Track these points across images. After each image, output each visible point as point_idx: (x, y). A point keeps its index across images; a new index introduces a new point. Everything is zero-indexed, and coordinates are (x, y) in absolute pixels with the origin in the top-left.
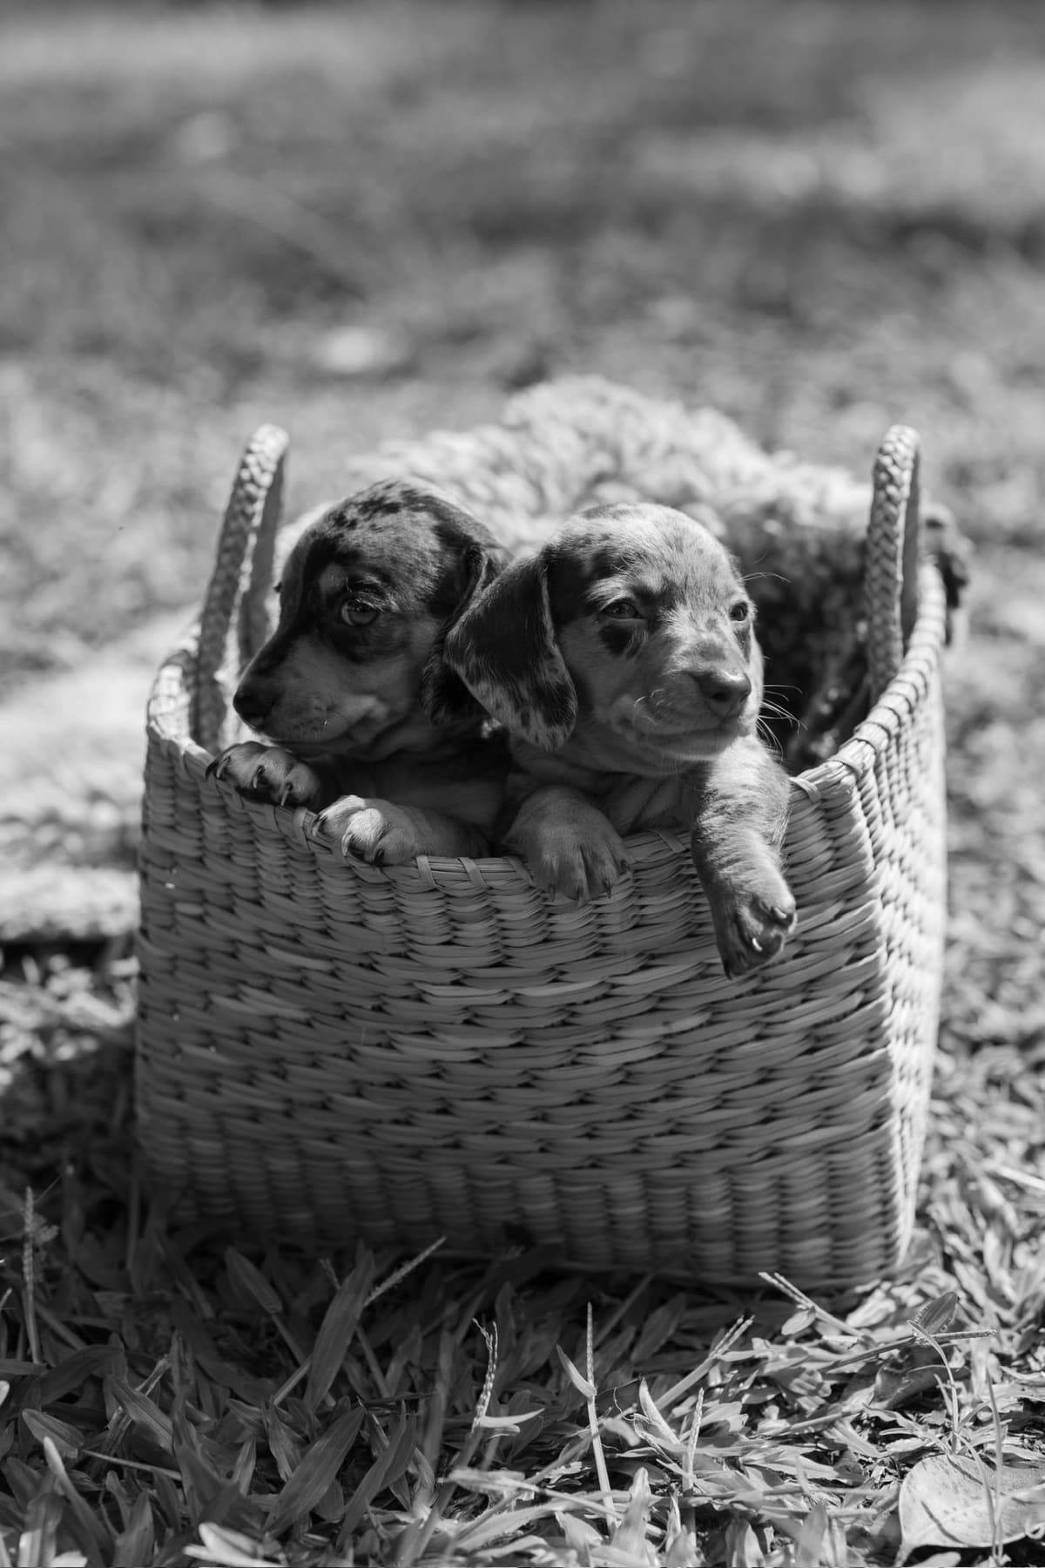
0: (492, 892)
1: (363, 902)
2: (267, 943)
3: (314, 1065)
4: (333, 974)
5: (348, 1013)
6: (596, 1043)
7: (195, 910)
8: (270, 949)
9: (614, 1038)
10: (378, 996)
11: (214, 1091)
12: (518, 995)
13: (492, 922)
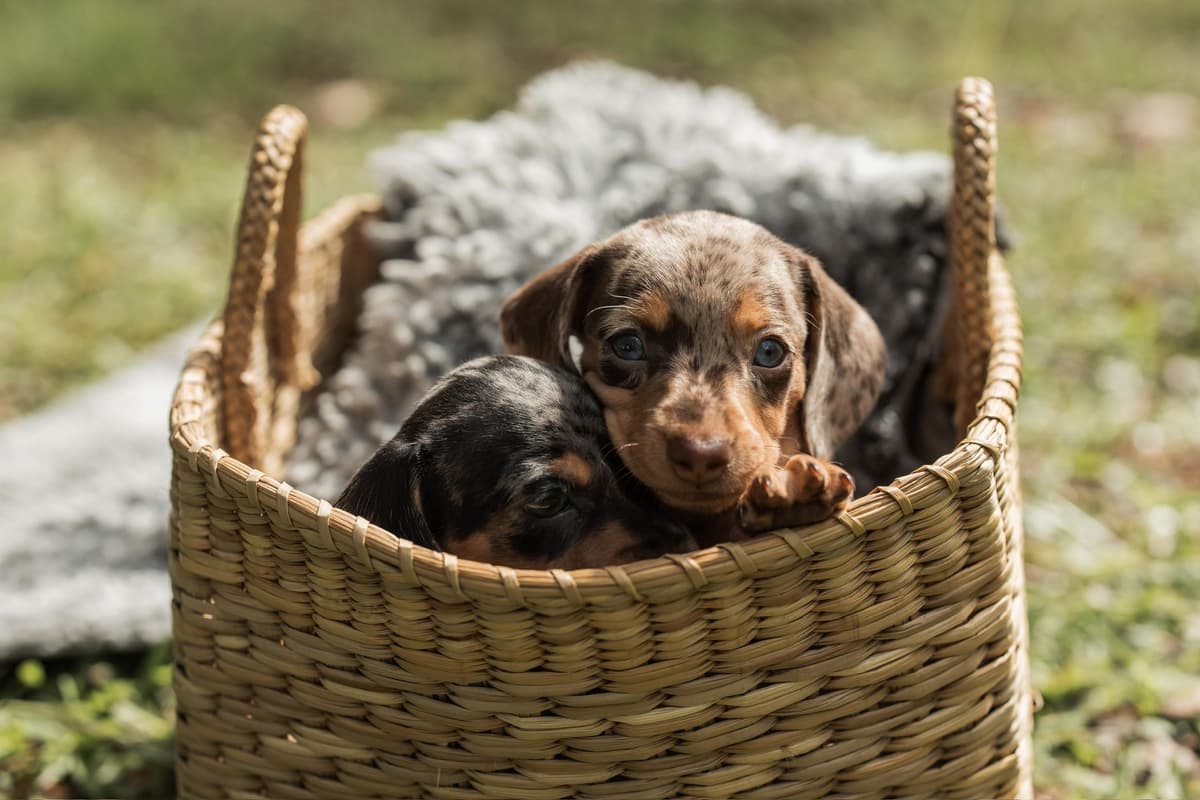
0: (591, 608)
1: (438, 627)
2: (324, 676)
4: (402, 708)
5: (419, 751)
6: (707, 771)
7: (238, 643)
8: (327, 683)
9: (725, 765)
10: (455, 731)
12: (617, 723)
13: (591, 642)
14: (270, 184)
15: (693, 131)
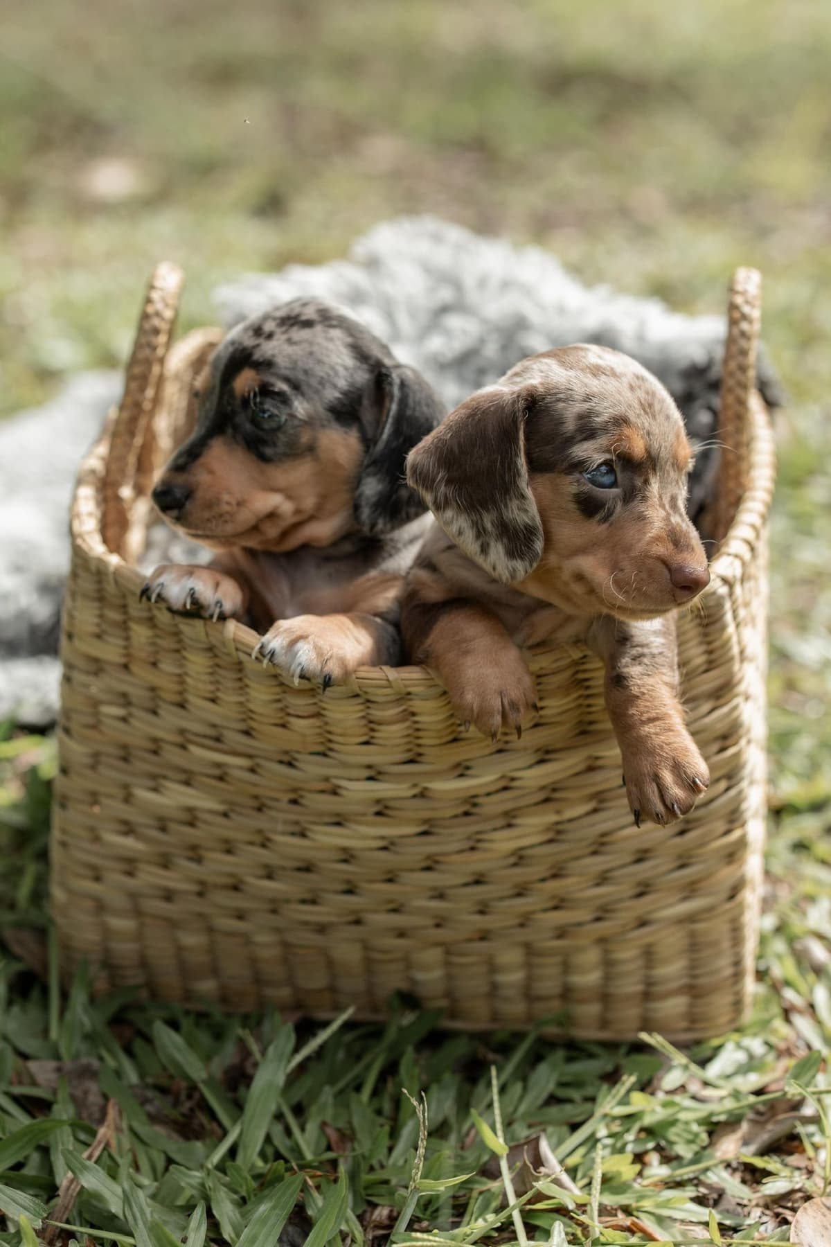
0: (409, 697)
1: (286, 707)
2: (189, 742)
3: (229, 852)
4: (252, 770)
5: (265, 805)
6: (493, 830)
7: (119, 712)
9: (509, 826)
10: (294, 790)
11: (130, 874)
12: (426, 788)
13: (407, 724)
14: (156, 332)
15: (506, 285)
